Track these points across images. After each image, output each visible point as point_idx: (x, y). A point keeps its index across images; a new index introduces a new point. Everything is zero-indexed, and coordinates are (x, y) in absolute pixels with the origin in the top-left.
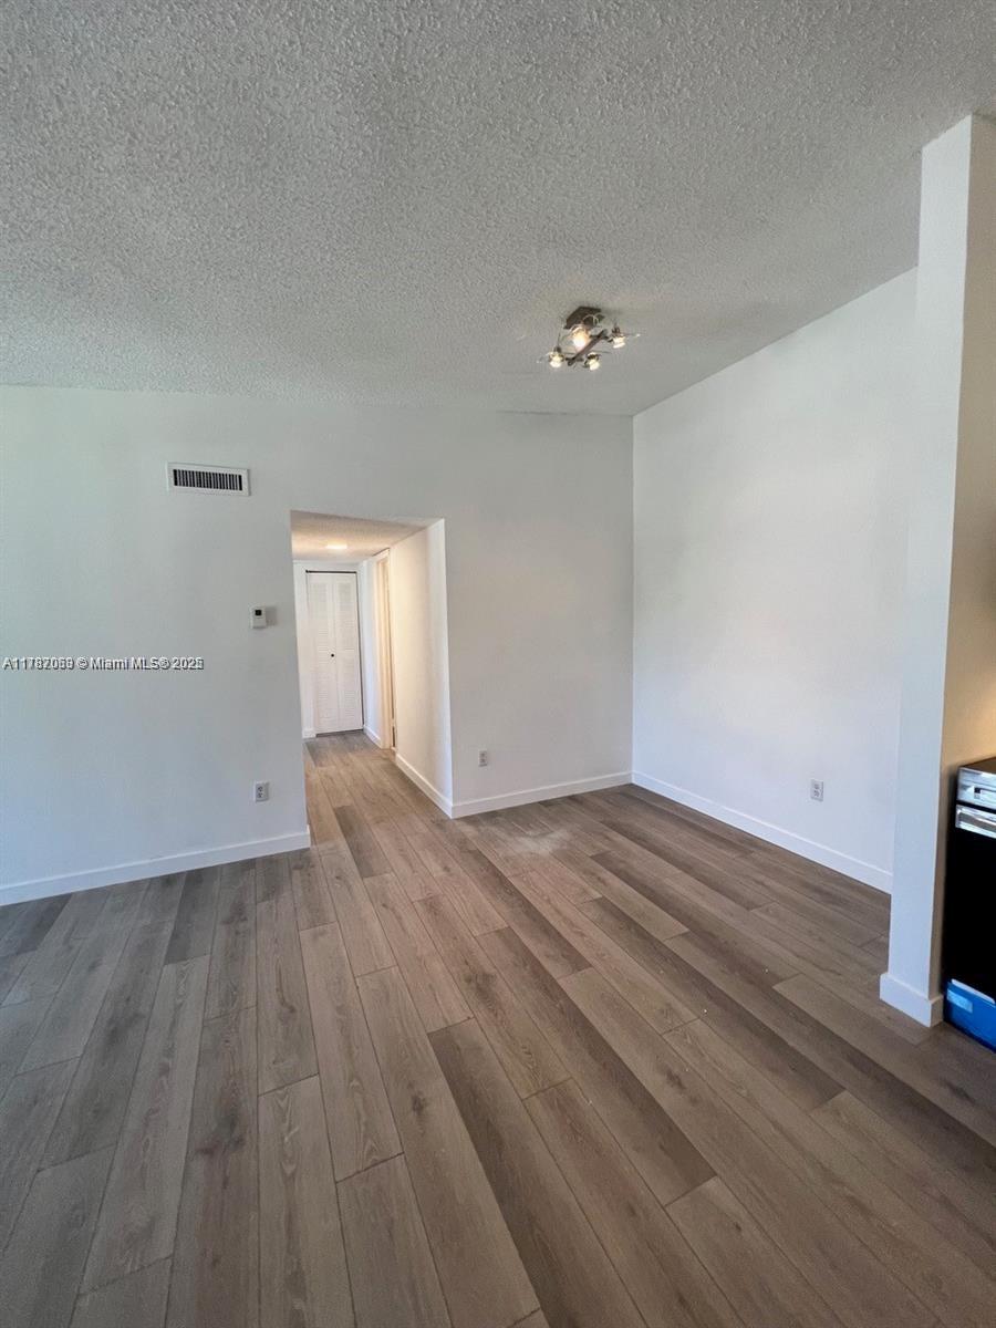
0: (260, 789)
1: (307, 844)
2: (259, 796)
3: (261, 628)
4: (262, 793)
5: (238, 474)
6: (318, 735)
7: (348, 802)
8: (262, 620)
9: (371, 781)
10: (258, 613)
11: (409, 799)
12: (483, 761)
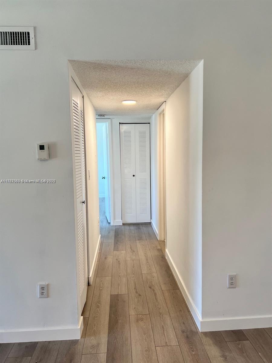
0: (42, 288)
1: (77, 336)
2: (42, 293)
3: (45, 160)
4: (44, 291)
5: (27, 31)
6: (124, 224)
7: (123, 291)
8: (45, 152)
9: (145, 271)
10: (42, 147)
11: (167, 294)
12: (232, 284)
